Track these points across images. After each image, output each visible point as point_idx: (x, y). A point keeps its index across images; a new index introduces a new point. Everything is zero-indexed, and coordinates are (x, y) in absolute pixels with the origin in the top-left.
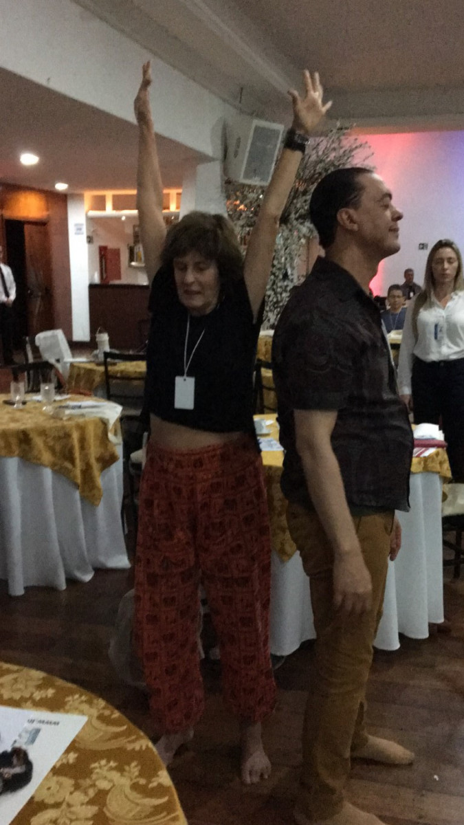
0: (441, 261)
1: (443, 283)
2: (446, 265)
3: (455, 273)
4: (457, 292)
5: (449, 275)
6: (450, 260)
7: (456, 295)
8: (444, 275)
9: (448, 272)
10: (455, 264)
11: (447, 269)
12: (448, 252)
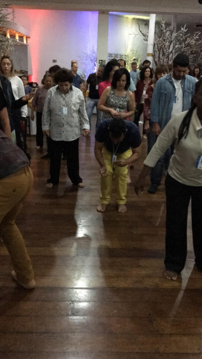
0: (5, 64)
1: (7, 73)
2: (6, 66)
3: (10, 69)
4: (12, 77)
5: (7, 70)
6: (8, 64)
7: (12, 78)
8: (6, 70)
9: (7, 69)
10: (10, 66)
11: (6, 68)
12: (7, 60)
